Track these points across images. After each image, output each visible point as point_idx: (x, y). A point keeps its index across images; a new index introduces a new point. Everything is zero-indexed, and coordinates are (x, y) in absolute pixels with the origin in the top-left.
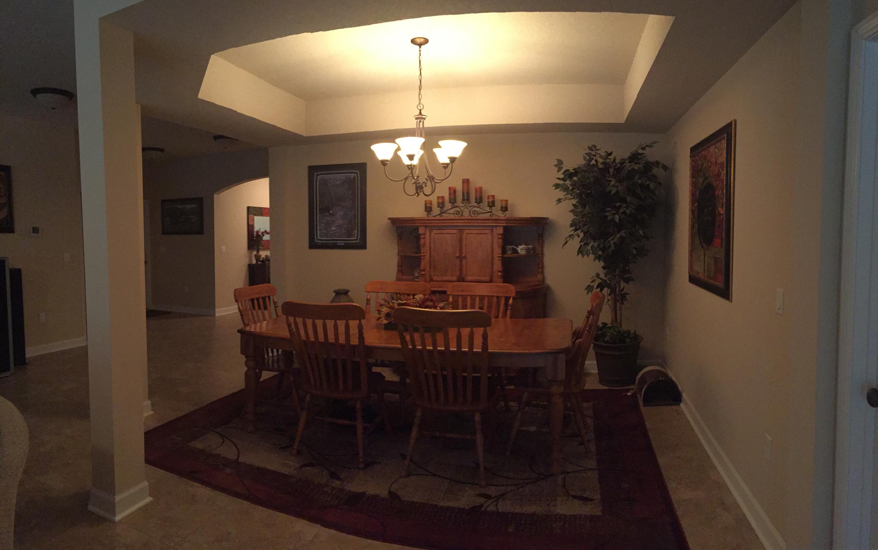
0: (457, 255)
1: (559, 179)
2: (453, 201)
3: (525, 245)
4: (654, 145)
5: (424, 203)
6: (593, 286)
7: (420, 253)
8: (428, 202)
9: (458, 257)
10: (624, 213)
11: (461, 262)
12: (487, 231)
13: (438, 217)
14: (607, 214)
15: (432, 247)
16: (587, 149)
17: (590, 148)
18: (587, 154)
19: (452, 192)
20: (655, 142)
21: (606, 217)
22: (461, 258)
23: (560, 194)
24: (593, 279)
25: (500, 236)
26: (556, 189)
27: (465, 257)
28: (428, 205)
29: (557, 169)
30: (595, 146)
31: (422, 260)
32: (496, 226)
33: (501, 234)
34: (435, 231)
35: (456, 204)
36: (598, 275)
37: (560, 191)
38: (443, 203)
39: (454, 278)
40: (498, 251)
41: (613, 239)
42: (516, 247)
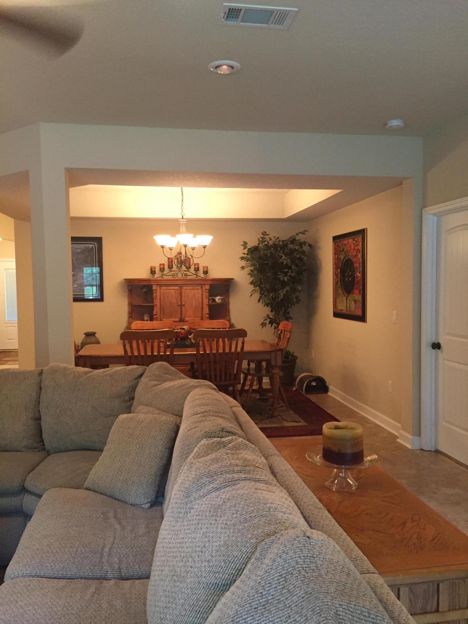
0: (179, 304)
1: (244, 254)
2: (170, 267)
3: (220, 296)
4: (306, 233)
5: (150, 268)
6: (266, 323)
7: (153, 303)
8: (153, 268)
9: (179, 305)
10: (290, 276)
11: (181, 309)
12: (198, 288)
13: (160, 278)
14: (280, 276)
15: (162, 298)
16: (261, 234)
17: (262, 234)
18: (261, 238)
19: (170, 260)
20: (306, 231)
21: (280, 278)
22: (181, 306)
23: (243, 263)
24: (265, 318)
25: (207, 291)
26: (241, 260)
27: (184, 305)
28: (153, 270)
29: (243, 247)
30: (266, 233)
31: (155, 308)
32: (205, 284)
33: (208, 289)
34: (164, 288)
35: (173, 269)
36: (268, 316)
37: (244, 261)
38: (164, 268)
39: (178, 319)
40: (206, 301)
41: (282, 292)
42: (214, 298)
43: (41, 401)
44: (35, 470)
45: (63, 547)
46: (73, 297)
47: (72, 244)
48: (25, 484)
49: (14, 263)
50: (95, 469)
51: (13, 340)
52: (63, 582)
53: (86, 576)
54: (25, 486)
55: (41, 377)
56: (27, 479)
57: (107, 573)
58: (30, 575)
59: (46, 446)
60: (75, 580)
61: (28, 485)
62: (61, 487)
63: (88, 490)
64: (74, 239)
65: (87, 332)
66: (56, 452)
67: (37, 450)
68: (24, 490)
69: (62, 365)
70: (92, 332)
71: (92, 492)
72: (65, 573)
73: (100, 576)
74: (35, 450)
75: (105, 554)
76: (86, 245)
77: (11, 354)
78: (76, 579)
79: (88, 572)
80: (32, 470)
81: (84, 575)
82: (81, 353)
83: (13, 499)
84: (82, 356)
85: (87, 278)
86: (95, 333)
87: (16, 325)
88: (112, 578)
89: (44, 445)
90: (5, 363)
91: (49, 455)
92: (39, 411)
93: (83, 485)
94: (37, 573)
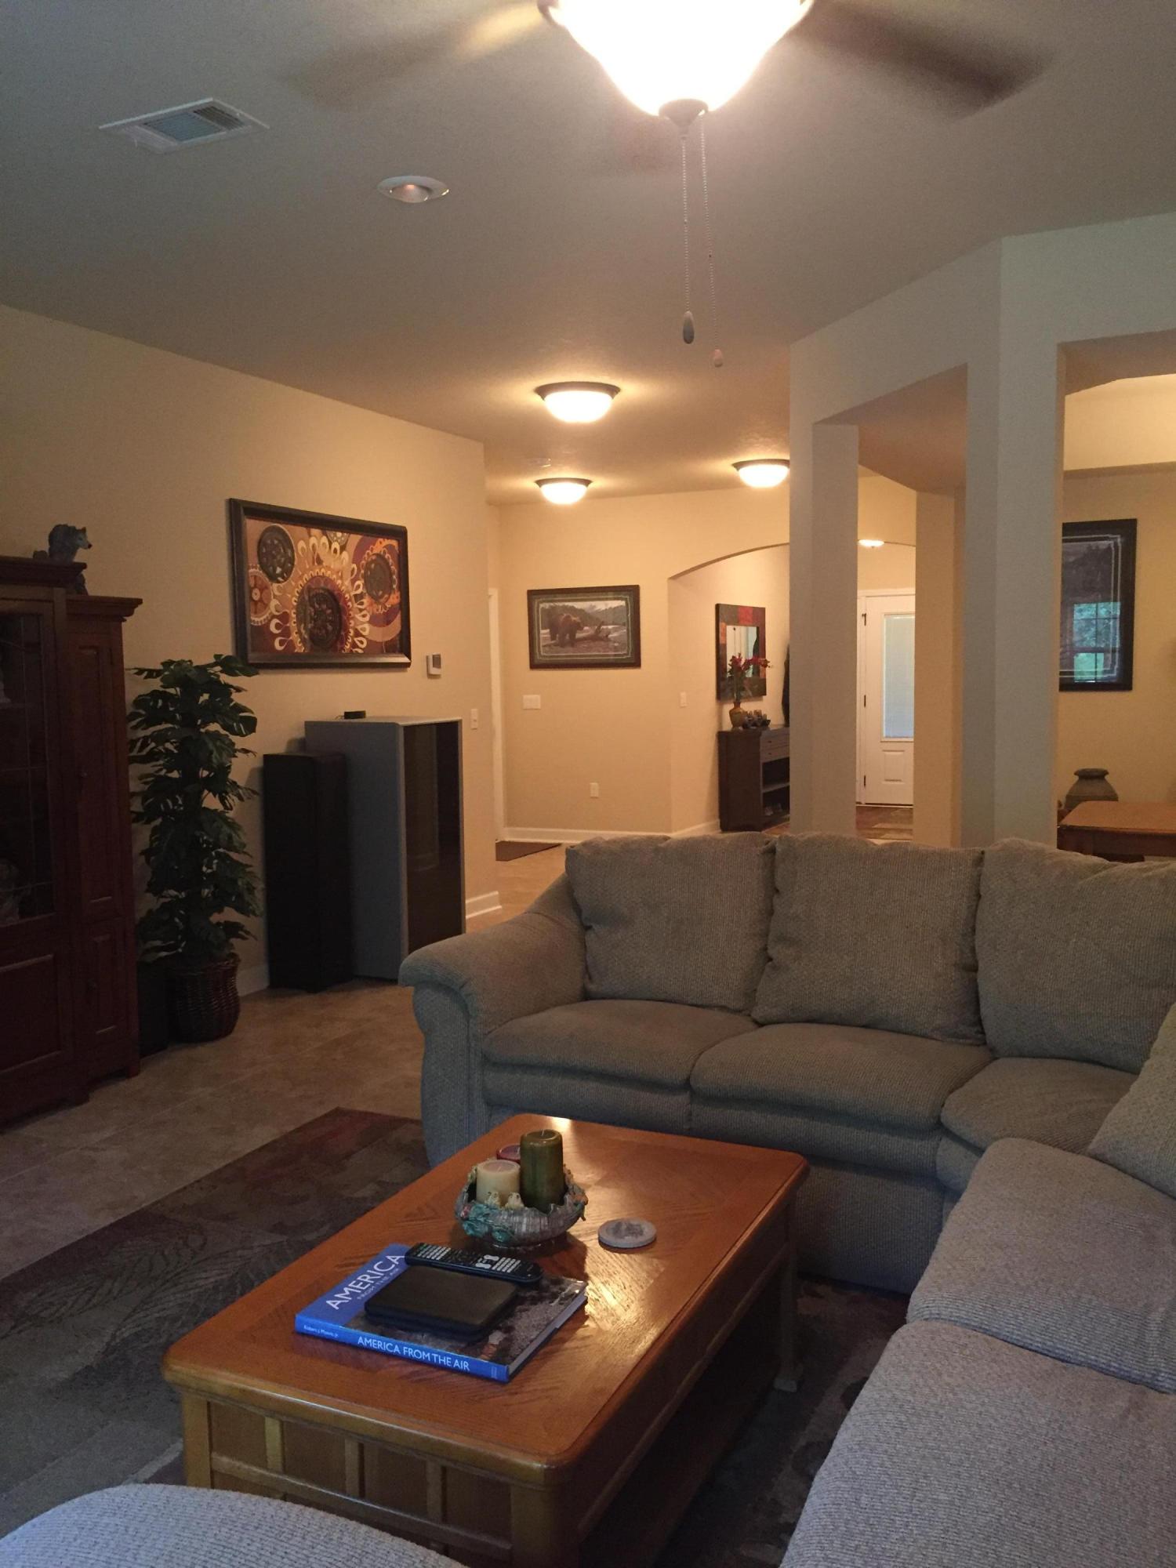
43: (978, 927)
44: (966, 1087)
45: (1043, 1280)
46: (1061, 679)
47: (1064, 541)
48: (942, 1114)
49: (913, 599)
50: (1120, 1111)
51: (898, 783)
52: (1047, 1363)
53: (1101, 1365)
54: (943, 1120)
55: (979, 868)
56: (947, 1102)
57: (1158, 1375)
58: (967, 1324)
59: (987, 1036)
60: (1076, 1367)
61: (948, 1117)
62: (1030, 1138)
63: (1101, 1161)
64: (1070, 529)
65: (1084, 770)
66: (1011, 1056)
67: (968, 1041)
68: (939, 1128)
69: (1031, 843)
70: (1096, 770)
71: (1110, 1168)
72: (1049, 1343)
73: (1138, 1375)
74: (961, 1041)
75: (1153, 1326)
76: (1092, 543)
77: (893, 814)
78: (1078, 1365)
79: (1109, 1358)
80: (960, 1084)
81: (1096, 1361)
82: (1070, 820)
83: (916, 1144)
84: (1071, 830)
85: (1081, 630)
86: (1105, 773)
87: (910, 748)
88: (1169, 1389)
89: (983, 1033)
90: (881, 834)
91: (996, 1059)
92: (973, 950)
93: (1087, 1143)
94: (982, 1324)
